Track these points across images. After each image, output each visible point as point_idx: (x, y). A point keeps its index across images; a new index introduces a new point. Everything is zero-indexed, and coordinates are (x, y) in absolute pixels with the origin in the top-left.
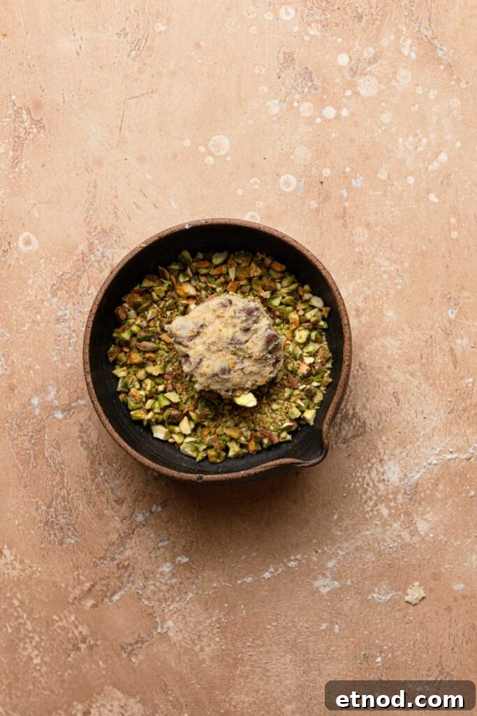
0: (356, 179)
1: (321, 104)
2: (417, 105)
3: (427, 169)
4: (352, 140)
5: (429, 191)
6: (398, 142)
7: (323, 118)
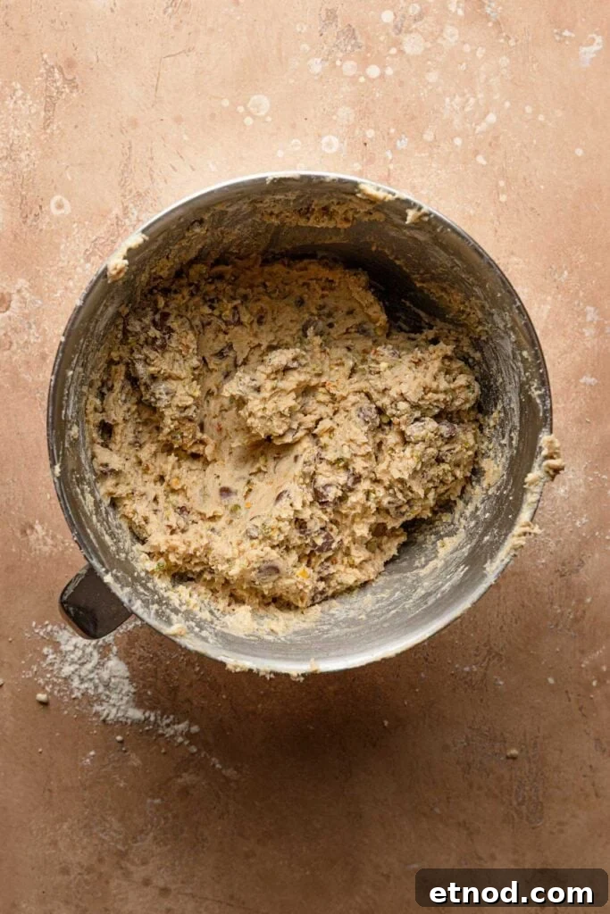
0: (401, 140)
1: (364, 63)
2: (464, 64)
3: (475, 129)
4: (396, 100)
5: (476, 153)
6: (444, 101)
7: (367, 77)
